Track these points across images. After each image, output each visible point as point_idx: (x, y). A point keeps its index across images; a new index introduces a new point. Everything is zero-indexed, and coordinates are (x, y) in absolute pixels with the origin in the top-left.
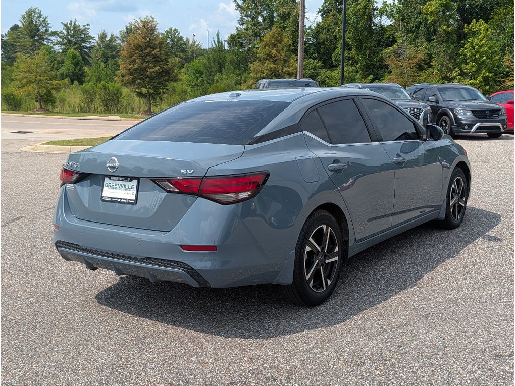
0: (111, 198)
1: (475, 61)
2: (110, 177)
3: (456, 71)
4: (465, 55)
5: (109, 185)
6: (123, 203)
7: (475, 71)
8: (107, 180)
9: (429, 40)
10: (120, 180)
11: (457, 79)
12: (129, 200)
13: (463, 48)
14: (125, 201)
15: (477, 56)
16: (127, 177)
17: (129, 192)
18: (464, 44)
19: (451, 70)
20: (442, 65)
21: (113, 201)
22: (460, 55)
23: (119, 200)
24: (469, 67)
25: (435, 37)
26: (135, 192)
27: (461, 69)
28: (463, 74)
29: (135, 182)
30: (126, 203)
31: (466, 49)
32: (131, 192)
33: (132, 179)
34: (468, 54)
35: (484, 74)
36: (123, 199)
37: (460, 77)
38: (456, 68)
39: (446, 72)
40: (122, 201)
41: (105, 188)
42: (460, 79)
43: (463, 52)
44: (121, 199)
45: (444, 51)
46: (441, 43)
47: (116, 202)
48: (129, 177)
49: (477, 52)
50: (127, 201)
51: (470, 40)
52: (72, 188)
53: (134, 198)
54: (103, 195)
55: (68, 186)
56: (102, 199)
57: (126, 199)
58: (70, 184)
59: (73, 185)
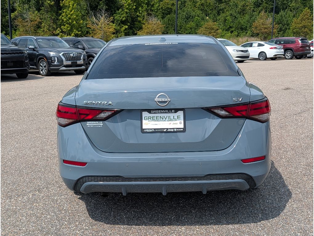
1: (69, 24)
2: (149, 111)
3: (59, 30)
4: (63, 20)
5: (149, 118)
6: (171, 132)
7: (69, 30)
8: (145, 114)
9: (39, 10)
10: (162, 113)
11: (60, 35)
12: (177, 129)
13: (61, 15)
14: (172, 130)
15: (70, 21)
17: (175, 122)
18: (61, 13)
19: (55, 29)
20: (50, 26)
21: (156, 131)
22: (60, 20)
23: (165, 130)
24: (65, 28)
25: (43, 8)
26: (183, 121)
27: (61, 29)
28: (62, 32)
29: (181, 113)
30: (175, 132)
31: (63, 16)
32: (178, 122)
33: (176, 110)
34: (65, 20)
35: (75, 32)
37: (62, 34)
38: (58, 28)
39: (53, 30)
40: (169, 130)
41: (144, 122)
42: (62, 35)
43: (61, 18)
44: (167, 129)
45: (49, 17)
46: (47, 12)
47: (162, 132)
48: (173, 109)
49: (70, 18)
51: (65, 11)
52: (99, 125)
53: (183, 127)
54: (144, 127)
55: (89, 124)
56: (143, 131)
57: (174, 129)
58: (94, 122)
59: (101, 122)
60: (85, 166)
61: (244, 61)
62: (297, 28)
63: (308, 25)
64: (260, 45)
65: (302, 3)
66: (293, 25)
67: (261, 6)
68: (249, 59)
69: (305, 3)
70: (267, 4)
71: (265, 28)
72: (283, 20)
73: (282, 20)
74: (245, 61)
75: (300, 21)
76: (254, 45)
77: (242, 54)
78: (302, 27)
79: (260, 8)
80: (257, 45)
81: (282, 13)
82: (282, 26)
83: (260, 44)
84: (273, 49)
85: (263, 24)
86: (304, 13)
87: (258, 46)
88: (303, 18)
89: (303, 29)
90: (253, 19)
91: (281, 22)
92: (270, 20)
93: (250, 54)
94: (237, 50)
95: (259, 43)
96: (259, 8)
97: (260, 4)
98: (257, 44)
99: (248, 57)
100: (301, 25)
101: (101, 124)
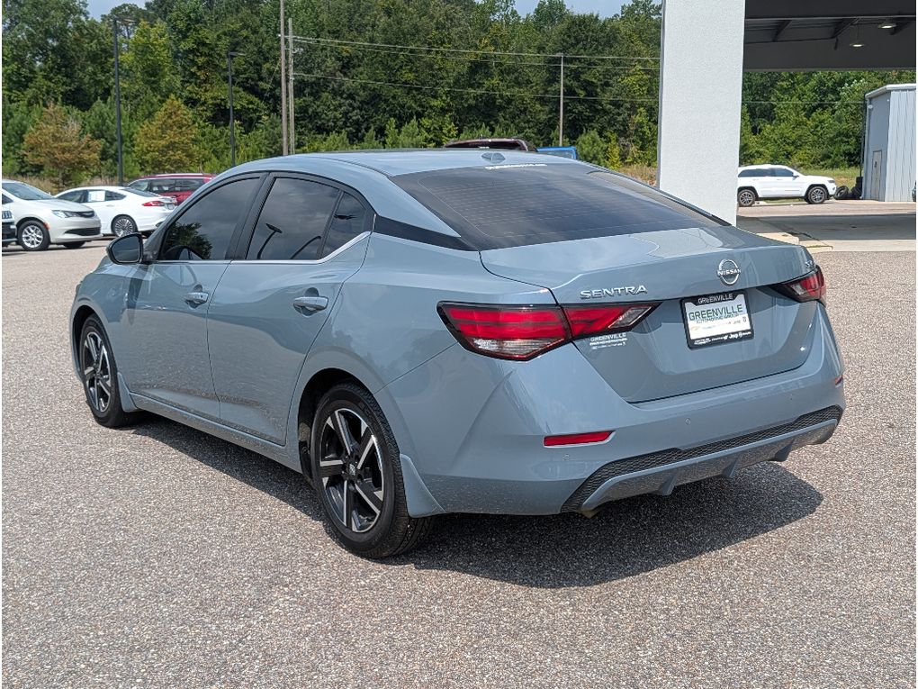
0: (711, 338)
2: (695, 300)
5: (697, 315)
6: (734, 340)
8: (689, 307)
10: (715, 302)
12: (742, 332)
14: (736, 336)
16: (727, 293)
17: (736, 319)
21: (716, 341)
23: (726, 338)
26: (746, 315)
29: (741, 299)
30: (740, 339)
32: (740, 317)
33: (735, 294)
36: (733, 333)
40: (732, 336)
41: (691, 324)
44: (729, 334)
47: (722, 342)
48: (730, 292)
50: (741, 335)
52: (620, 342)
53: (749, 328)
54: (692, 337)
55: (596, 342)
56: (691, 344)
57: (737, 333)
58: (608, 337)
59: (624, 334)
60: (607, 441)
61: (83, 242)
62: (153, 151)
63: (183, 143)
64: (110, 196)
65: (147, 82)
66: (141, 143)
67: (30, 84)
68: (100, 236)
69: (154, 82)
70: (50, 80)
71: (64, 150)
72: (108, 128)
73: (104, 128)
74: (86, 244)
75: (159, 131)
76: (92, 196)
77: (80, 223)
78: (168, 147)
79: (30, 93)
80: (102, 195)
81: (98, 106)
82: (108, 144)
83: (111, 193)
84: (151, 205)
85: (56, 139)
86: (165, 110)
87: (106, 200)
88: (165, 121)
89: (171, 153)
90: (16, 122)
91: (101, 132)
92: (74, 127)
93: (102, 222)
94: (64, 212)
95: (107, 192)
96: (25, 93)
97: (30, 80)
98: (104, 192)
99: (96, 231)
100: (163, 142)
101: (622, 338)
